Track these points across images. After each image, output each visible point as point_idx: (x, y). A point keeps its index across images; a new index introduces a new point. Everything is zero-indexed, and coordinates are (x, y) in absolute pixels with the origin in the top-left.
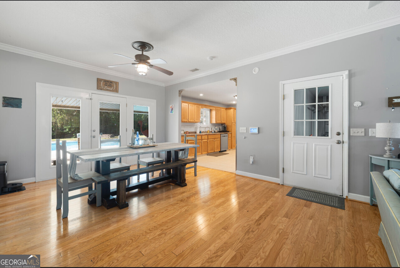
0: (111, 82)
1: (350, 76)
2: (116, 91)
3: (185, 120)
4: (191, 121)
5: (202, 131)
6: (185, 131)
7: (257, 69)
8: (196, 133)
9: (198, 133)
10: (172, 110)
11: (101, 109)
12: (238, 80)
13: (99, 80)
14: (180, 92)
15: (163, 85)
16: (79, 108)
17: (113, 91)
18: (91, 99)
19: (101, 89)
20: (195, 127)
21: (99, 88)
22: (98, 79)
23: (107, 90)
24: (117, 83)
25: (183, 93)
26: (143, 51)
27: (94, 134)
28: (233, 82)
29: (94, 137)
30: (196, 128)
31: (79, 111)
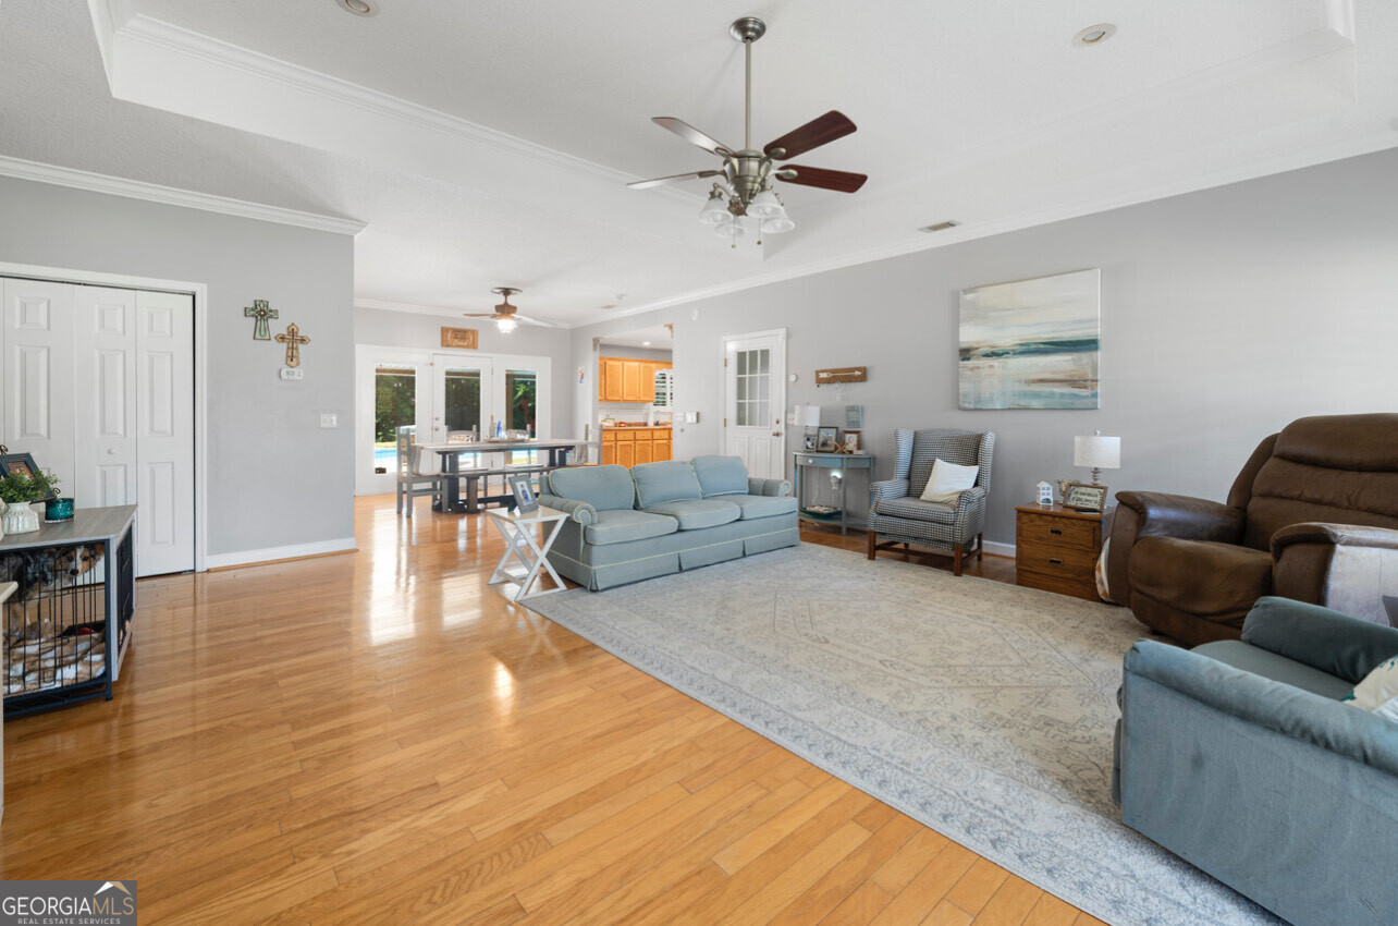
0: (465, 331)
1: (788, 337)
2: (474, 346)
3: (615, 398)
4: (630, 398)
5: (661, 421)
6: (618, 421)
7: (696, 313)
8: (646, 424)
9: (651, 425)
10: (582, 377)
11: (447, 373)
12: (675, 328)
13: (444, 331)
14: (596, 341)
15: (567, 326)
16: (413, 372)
17: (467, 347)
18: (432, 364)
19: (448, 346)
20: (644, 412)
21: (445, 344)
22: (443, 329)
23: (459, 346)
24: (474, 333)
25: (601, 342)
26: (506, 303)
27: (436, 424)
28: (667, 329)
29: (437, 430)
30: (647, 415)
31: (414, 378)
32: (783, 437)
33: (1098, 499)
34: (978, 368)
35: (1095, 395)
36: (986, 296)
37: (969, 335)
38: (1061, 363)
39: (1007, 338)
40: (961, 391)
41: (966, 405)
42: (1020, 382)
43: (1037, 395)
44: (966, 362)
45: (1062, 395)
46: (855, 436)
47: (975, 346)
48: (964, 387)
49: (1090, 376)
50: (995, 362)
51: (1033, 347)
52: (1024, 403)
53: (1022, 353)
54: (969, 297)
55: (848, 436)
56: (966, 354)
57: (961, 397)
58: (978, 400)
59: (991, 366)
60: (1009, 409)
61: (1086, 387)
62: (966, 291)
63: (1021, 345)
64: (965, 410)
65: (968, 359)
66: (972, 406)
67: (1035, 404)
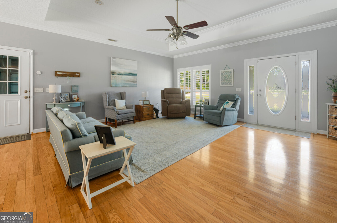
1: (34, 54)
32: (31, 99)
33: (148, 102)
34: (116, 77)
35: (137, 84)
36: (118, 60)
37: (113, 69)
38: (131, 78)
39: (122, 71)
40: (112, 82)
41: (113, 86)
42: (125, 81)
43: (128, 84)
44: (113, 75)
45: (132, 84)
46: (76, 95)
47: (115, 72)
48: (112, 81)
49: (136, 81)
50: (120, 76)
51: (127, 74)
52: (125, 85)
53: (125, 75)
54: (114, 59)
55: (74, 96)
56: (113, 73)
57: (112, 84)
58: (116, 85)
59: (119, 77)
60: (123, 87)
61: (135, 83)
62: (113, 58)
63: (125, 73)
64: (113, 87)
65: (114, 74)
66: (115, 86)
67: (127, 86)
